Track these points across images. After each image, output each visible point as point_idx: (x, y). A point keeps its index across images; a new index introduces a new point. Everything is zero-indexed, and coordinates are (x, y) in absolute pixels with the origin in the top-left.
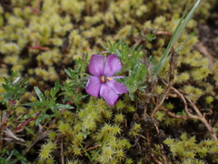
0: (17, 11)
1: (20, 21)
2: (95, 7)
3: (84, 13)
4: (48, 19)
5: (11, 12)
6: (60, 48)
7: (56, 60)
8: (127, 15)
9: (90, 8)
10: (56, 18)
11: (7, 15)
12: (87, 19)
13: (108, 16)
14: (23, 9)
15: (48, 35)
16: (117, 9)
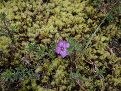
0: (37, 22)
1: (38, 26)
2: (69, 26)
3: (64, 27)
4: (49, 27)
5: (35, 22)
6: (51, 38)
7: (48, 42)
8: (80, 31)
9: (67, 25)
10: (52, 27)
11: (33, 23)
12: (64, 29)
13: (73, 30)
14: (40, 21)
15: (47, 33)
16: (77, 28)
